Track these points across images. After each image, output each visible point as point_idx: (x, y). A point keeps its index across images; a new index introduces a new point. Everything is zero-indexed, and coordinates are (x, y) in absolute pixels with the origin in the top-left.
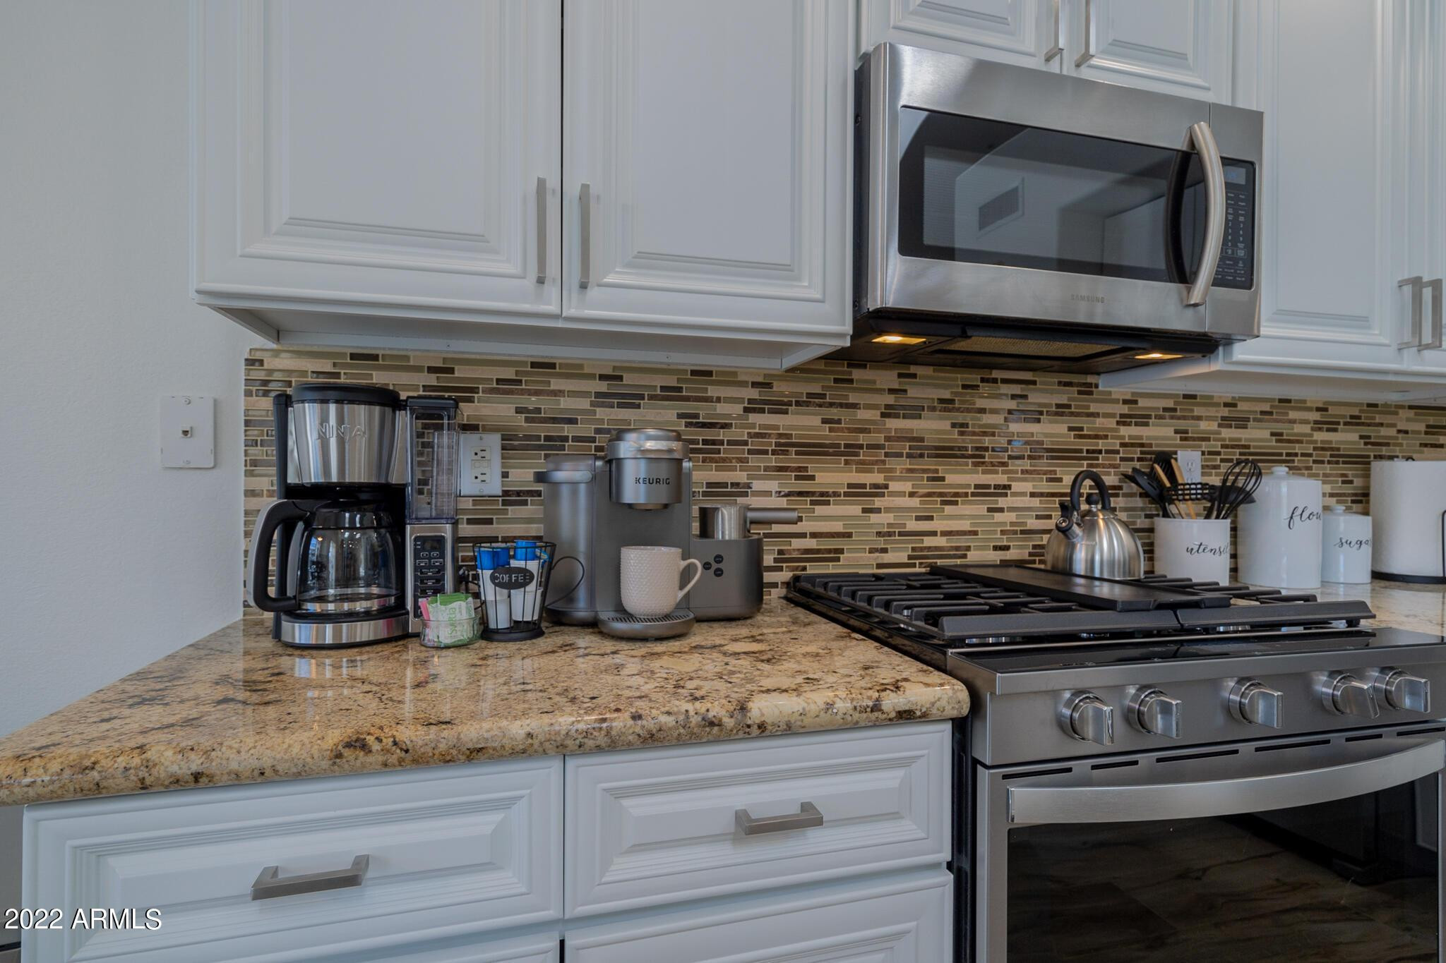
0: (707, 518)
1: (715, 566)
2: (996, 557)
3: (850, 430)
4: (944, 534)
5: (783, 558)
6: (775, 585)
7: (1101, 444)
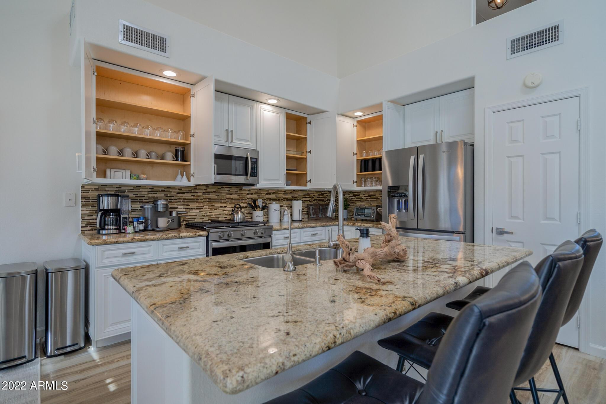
0: (171, 214)
1: (173, 221)
2: (224, 219)
3: (197, 197)
4: (214, 215)
5: (184, 220)
6: (183, 225)
7: (244, 198)
